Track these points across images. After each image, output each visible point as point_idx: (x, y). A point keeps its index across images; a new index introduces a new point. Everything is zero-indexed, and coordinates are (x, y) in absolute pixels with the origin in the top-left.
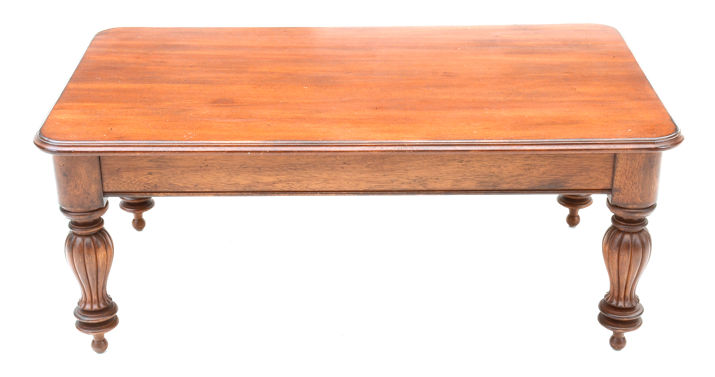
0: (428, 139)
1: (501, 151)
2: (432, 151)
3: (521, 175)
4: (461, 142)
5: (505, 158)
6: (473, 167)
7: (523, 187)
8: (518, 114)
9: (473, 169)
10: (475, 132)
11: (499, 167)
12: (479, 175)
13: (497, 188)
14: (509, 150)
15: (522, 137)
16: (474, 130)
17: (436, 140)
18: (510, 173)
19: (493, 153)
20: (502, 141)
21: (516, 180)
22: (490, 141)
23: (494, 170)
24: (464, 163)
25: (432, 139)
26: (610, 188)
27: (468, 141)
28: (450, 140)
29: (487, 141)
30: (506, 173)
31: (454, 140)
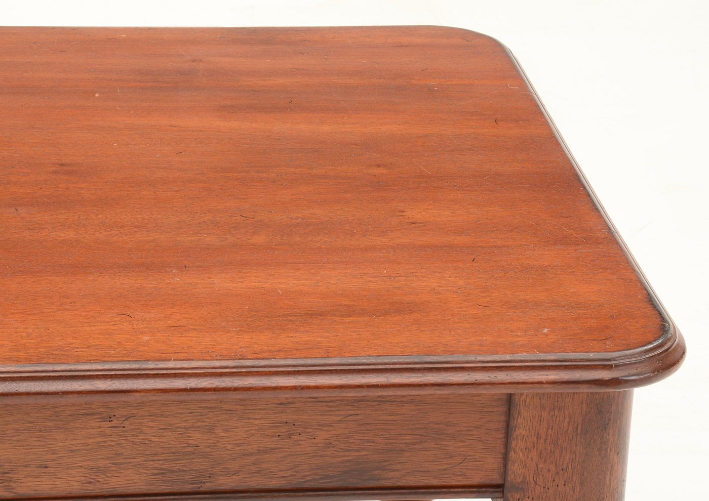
0: (18, 361)
1: (215, 390)
2: (28, 394)
3: (268, 451)
4: (107, 367)
5: (226, 407)
6: (142, 432)
7: (273, 483)
8: (257, 285)
9: (141, 437)
10: (146, 338)
11: (211, 430)
12: (156, 455)
13: (206, 487)
14: (236, 389)
15: (270, 351)
16: (142, 333)
17: (39, 362)
18: (238, 445)
19: (193, 396)
20: (217, 364)
21: (254, 464)
22: (185, 364)
23: (197, 437)
24: (115, 422)
25: (29, 361)
26: (500, 482)
27: (128, 366)
28: (78, 362)
29: (179, 364)
30: (229, 447)
31: (90, 362)
